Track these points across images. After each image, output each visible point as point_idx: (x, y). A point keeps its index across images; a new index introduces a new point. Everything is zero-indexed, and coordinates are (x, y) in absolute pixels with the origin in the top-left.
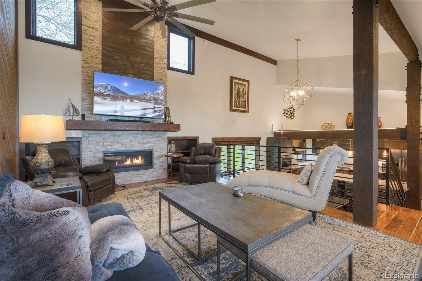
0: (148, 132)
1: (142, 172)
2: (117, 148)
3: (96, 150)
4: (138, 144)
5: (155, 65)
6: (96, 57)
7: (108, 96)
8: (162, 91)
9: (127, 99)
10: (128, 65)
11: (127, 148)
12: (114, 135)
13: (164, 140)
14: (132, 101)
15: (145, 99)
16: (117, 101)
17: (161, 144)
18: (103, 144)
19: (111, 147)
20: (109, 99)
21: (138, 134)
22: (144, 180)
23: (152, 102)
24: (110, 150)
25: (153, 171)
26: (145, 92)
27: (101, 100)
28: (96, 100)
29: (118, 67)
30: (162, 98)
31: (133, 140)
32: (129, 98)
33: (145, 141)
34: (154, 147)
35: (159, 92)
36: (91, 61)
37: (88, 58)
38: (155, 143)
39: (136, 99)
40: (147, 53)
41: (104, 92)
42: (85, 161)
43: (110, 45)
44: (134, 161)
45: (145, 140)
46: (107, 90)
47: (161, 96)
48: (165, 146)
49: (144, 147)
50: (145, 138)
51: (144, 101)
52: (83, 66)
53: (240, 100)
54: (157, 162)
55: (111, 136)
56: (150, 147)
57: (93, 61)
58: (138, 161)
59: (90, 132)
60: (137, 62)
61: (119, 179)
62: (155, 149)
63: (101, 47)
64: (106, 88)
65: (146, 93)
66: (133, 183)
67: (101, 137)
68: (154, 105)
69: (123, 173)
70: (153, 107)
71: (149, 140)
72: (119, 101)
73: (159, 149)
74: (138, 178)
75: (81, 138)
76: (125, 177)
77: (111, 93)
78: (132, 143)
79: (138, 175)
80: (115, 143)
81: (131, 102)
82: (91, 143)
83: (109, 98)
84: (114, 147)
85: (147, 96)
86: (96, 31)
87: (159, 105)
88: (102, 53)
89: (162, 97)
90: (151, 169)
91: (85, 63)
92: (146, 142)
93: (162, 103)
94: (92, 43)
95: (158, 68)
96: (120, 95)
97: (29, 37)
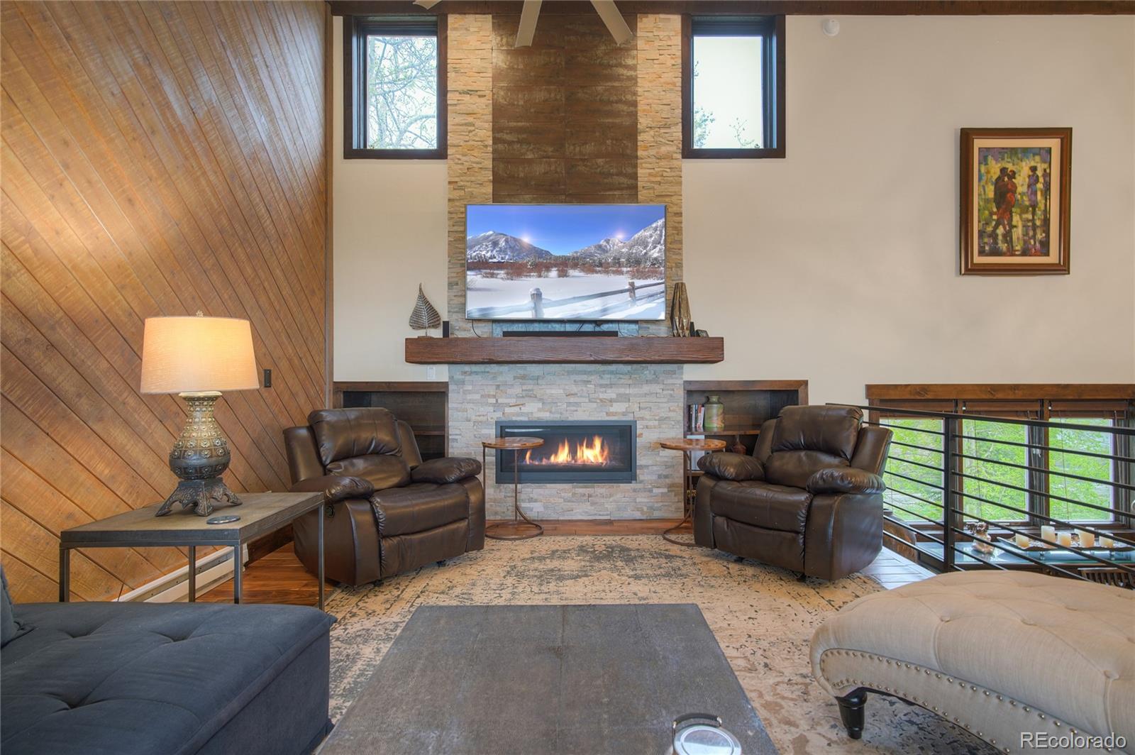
0: (621, 367)
1: (601, 489)
2: (532, 413)
3: (479, 416)
4: (590, 401)
5: (640, 153)
6: (480, 166)
7: (500, 265)
8: (656, 229)
9: (548, 268)
10: (558, 170)
11: (559, 416)
12: (524, 377)
13: (672, 392)
14: (563, 274)
15: (601, 265)
16: (524, 278)
17: (661, 405)
18: (497, 401)
19: (516, 409)
20: (502, 276)
21: (590, 373)
22: (607, 515)
23: (625, 269)
24: (514, 419)
25: (635, 491)
26: (603, 243)
27: (485, 279)
28: (472, 281)
29: (533, 183)
30: (656, 255)
31: (574, 389)
32: (555, 267)
33: (611, 394)
34: (638, 414)
35: (647, 234)
36: (468, 181)
37: (461, 175)
38: (643, 400)
39: (575, 266)
40: (615, 121)
41: (491, 258)
42: (455, 444)
43: (513, 124)
44: (579, 454)
45: (609, 391)
46: (498, 249)
47: (655, 247)
48: (674, 411)
49: (607, 413)
50: (611, 385)
51: (600, 269)
52: (452, 197)
53: (1014, 223)
54: (650, 462)
55: (515, 378)
56: (624, 414)
57: (473, 179)
58: (592, 454)
59: (467, 368)
60: (586, 157)
61: (536, 501)
62: (642, 419)
63: (491, 138)
64: (495, 244)
65: (605, 244)
66: (574, 518)
67: (491, 383)
68: (631, 281)
69: (548, 485)
70: (627, 287)
71: (622, 390)
72: (529, 279)
73: (656, 420)
74: (589, 508)
75: (446, 385)
76: (551, 499)
77: (507, 257)
78: (572, 400)
79: (590, 496)
80: (527, 399)
81: (561, 278)
82: (469, 397)
83: (502, 272)
84: (524, 409)
85: (607, 252)
86: (480, 96)
87: (646, 278)
88: (494, 152)
89: (657, 249)
90: (631, 483)
91: (454, 189)
92: (614, 396)
93: (656, 272)
94: (470, 132)
95: (650, 160)
96: (529, 260)
97: (351, 154)
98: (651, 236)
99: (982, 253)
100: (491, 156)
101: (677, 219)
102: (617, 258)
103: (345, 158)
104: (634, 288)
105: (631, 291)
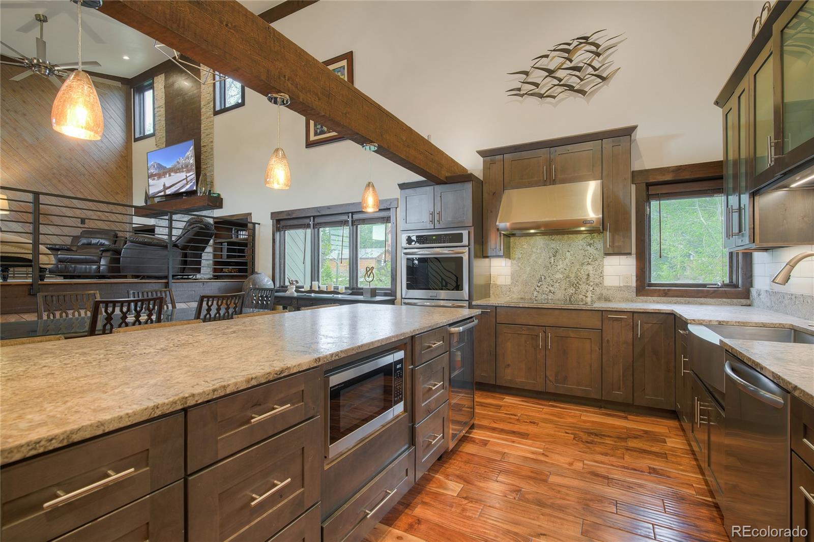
6: (162, 136)
7: (156, 175)
9: (166, 173)
10: (181, 132)
14: (170, 175)
15: (178, 169)
20: (156, 179)
23: (184, 170)
26: (178, 160)
27: (153, 180)
28: (150, 182)
30: (191, 162)
32: (168, 172)
39: (172, 171)
41: (154, 172)
43: (169, 116)
46: (156, 168)
47: (191, 159)
57: (161, 142)
63: (165, 124)
64: (155, 166)
68: (186, 175)
70: (185, 177)
72: (162, 179)
77: (157, 171)
83: (156, 177)
85: (179, 164)
86: (162, 108)
87: (190, 172)
88: (166, 129)
91: (157, 146)
93: (192, 169)
94: (160, 123)
95: (204, 120)
96: (161, 172)
97: (136, 140)
99: (316, 134)
100: (165, 131)
101: (211, 144)
102: (182, 166)
103: (134, 142)
104: (187, 177)
105: (186, 178)
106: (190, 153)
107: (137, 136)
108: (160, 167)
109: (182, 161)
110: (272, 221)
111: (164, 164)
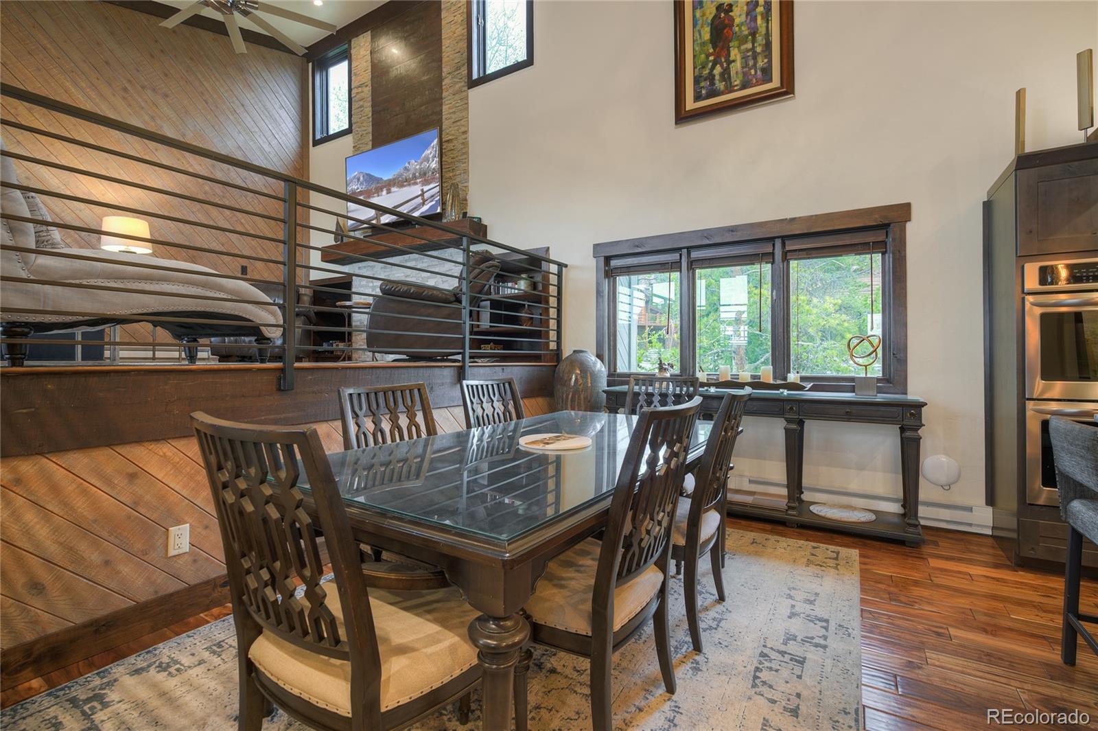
5: (444, 94)
6: (366, 132)
7: (360, 194)
8: (433, 147)
9: (381, 190)
10: (403, 120)
14: (389, 192)
15: (406, 181)
23: (418, 181)
26: (407, 165)
30: (434, 166)
32: (384, 188)
35: (429, 152)
36: (361, 144)
37: (359, 141)
39: (394, 185)
41: (356, 190)
43: (381, 99)
46: (360, 183)
47: (433, 161)
51: (406, 183)
53: (732, 58)
57: (363, 141)
60: (415, 108)
63: (371, 112)
68: (422, 188)
70: (420, 193)
75: (351, 277)
77: (363, 187)
81: (387, 195)
82: (361, 283)
85: (409, 171)
86: (365, 86)
87: (429, 184)
88: (373, 120)
89: (435, 162)
91: (356, 150)
93: (434, 178)
94: (362, 111)
95: (449, 97)
96: (373, 186)
97: (316, 143)
98: (431, 153)
100: (371, 124)
101: (464, 136)
102: (414, 174)
103: (313, 146)
104: (423, 193)
105: (422, 195)
106: (431, 151)
107: (318, 137)
108: (370, 178)
109: (414, 165)
110: (595, 260)
111: (377, 174)
